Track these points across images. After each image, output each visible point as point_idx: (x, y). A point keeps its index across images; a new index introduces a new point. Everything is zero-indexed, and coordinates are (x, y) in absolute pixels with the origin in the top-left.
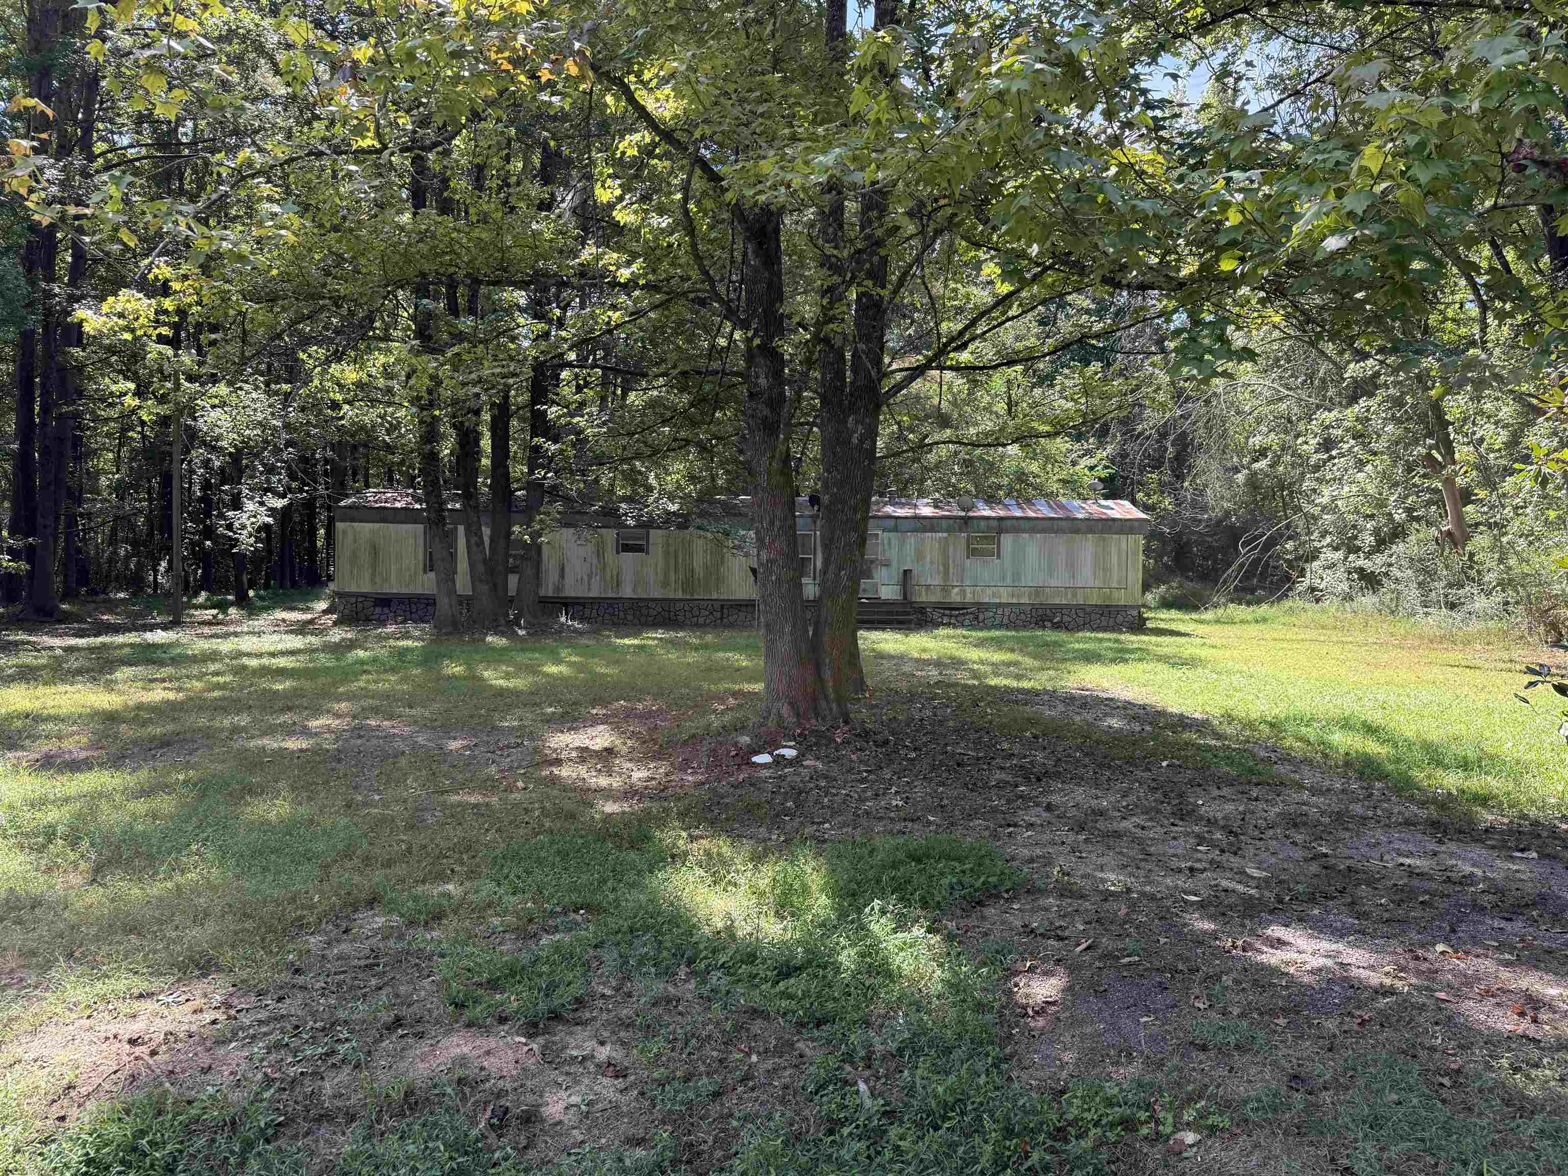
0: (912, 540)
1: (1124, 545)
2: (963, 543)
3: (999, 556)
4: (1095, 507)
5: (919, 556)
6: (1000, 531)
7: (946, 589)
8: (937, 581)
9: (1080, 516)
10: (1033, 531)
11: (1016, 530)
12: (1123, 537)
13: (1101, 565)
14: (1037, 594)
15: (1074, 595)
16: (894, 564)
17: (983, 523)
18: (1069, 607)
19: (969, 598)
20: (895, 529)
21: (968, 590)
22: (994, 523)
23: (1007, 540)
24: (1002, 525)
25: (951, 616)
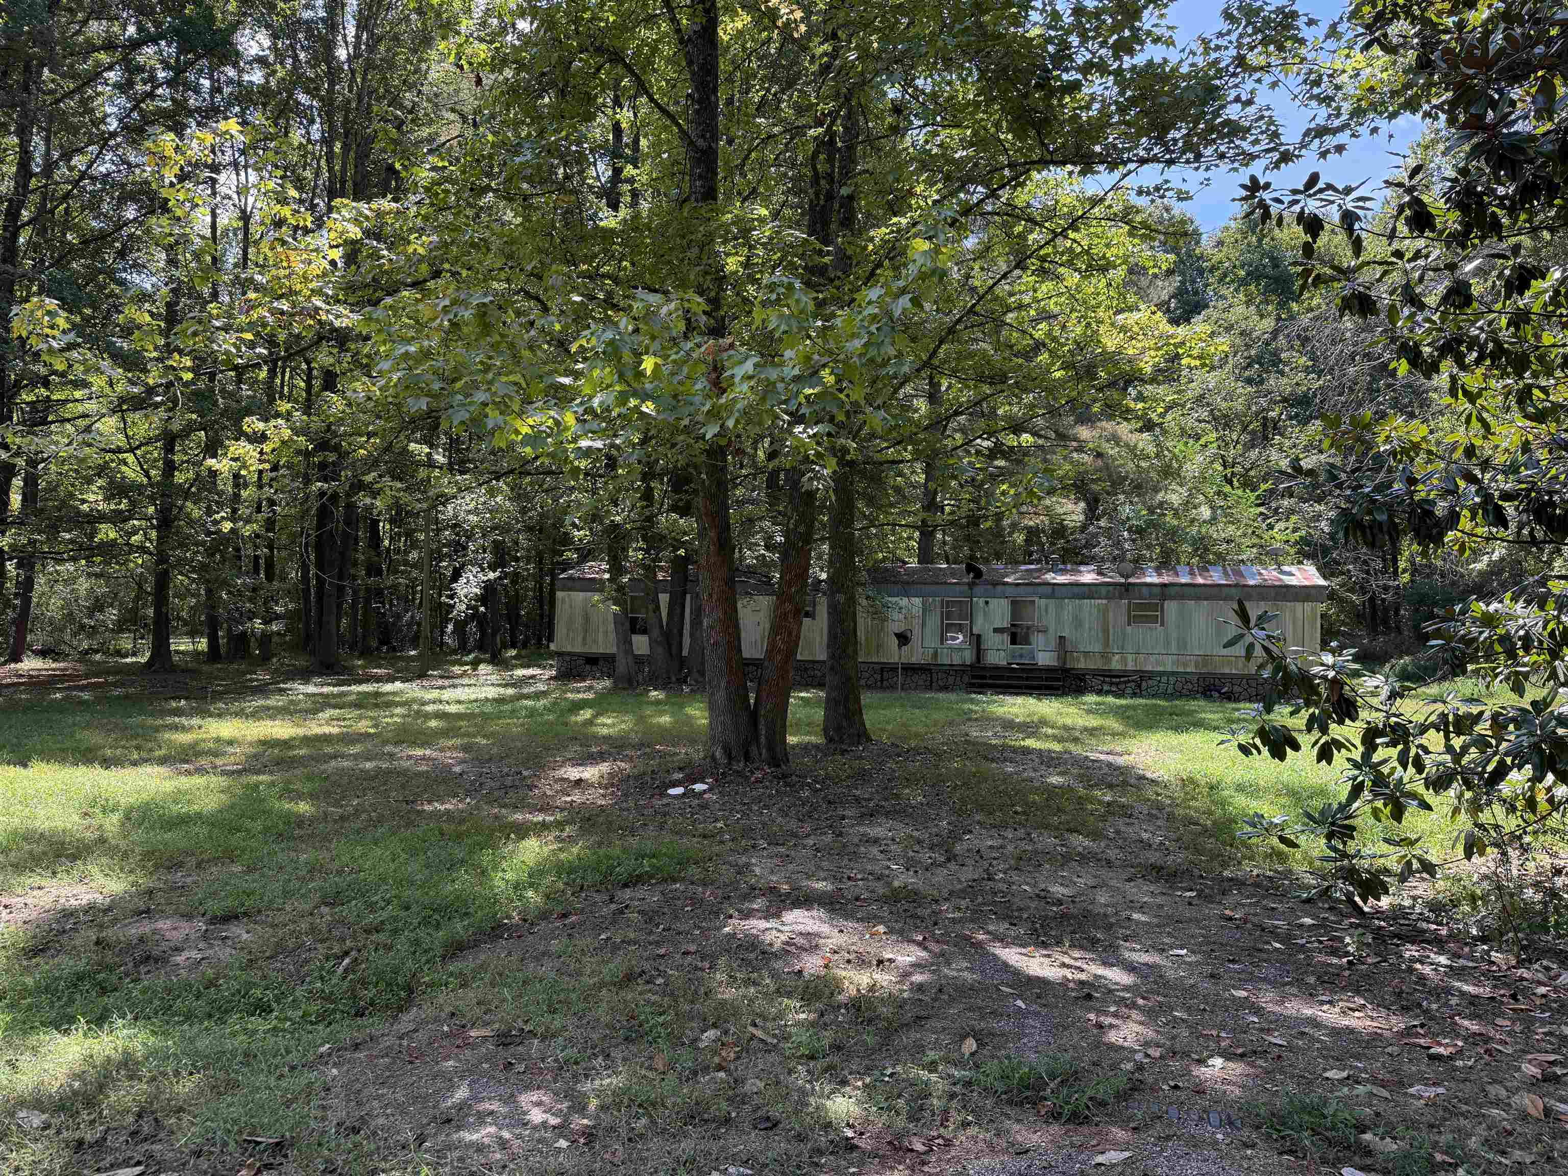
0: (1070, 605)
1: (1299, 614)
2: (1124, 610)
3: (1162, 625)
4: (1275, 573)
5: (1078, 623)
6: (1164, 597)
7: (1105, 656)
8: (1097, 648)
9: (1251, 582)
10: (1198, 598)
11: (1182, 597)
12: (1299, 606)
14: (1205, 664)
16: (1051, 631)
17: (1146, 590)
18: (1241, 677)
19: (1130, 667)
20: (1051, 596)
21: (1130, 657)
22: (1157, 590)
23: (1171, 607)
24: (1169, 592)
25: (1111, 684)
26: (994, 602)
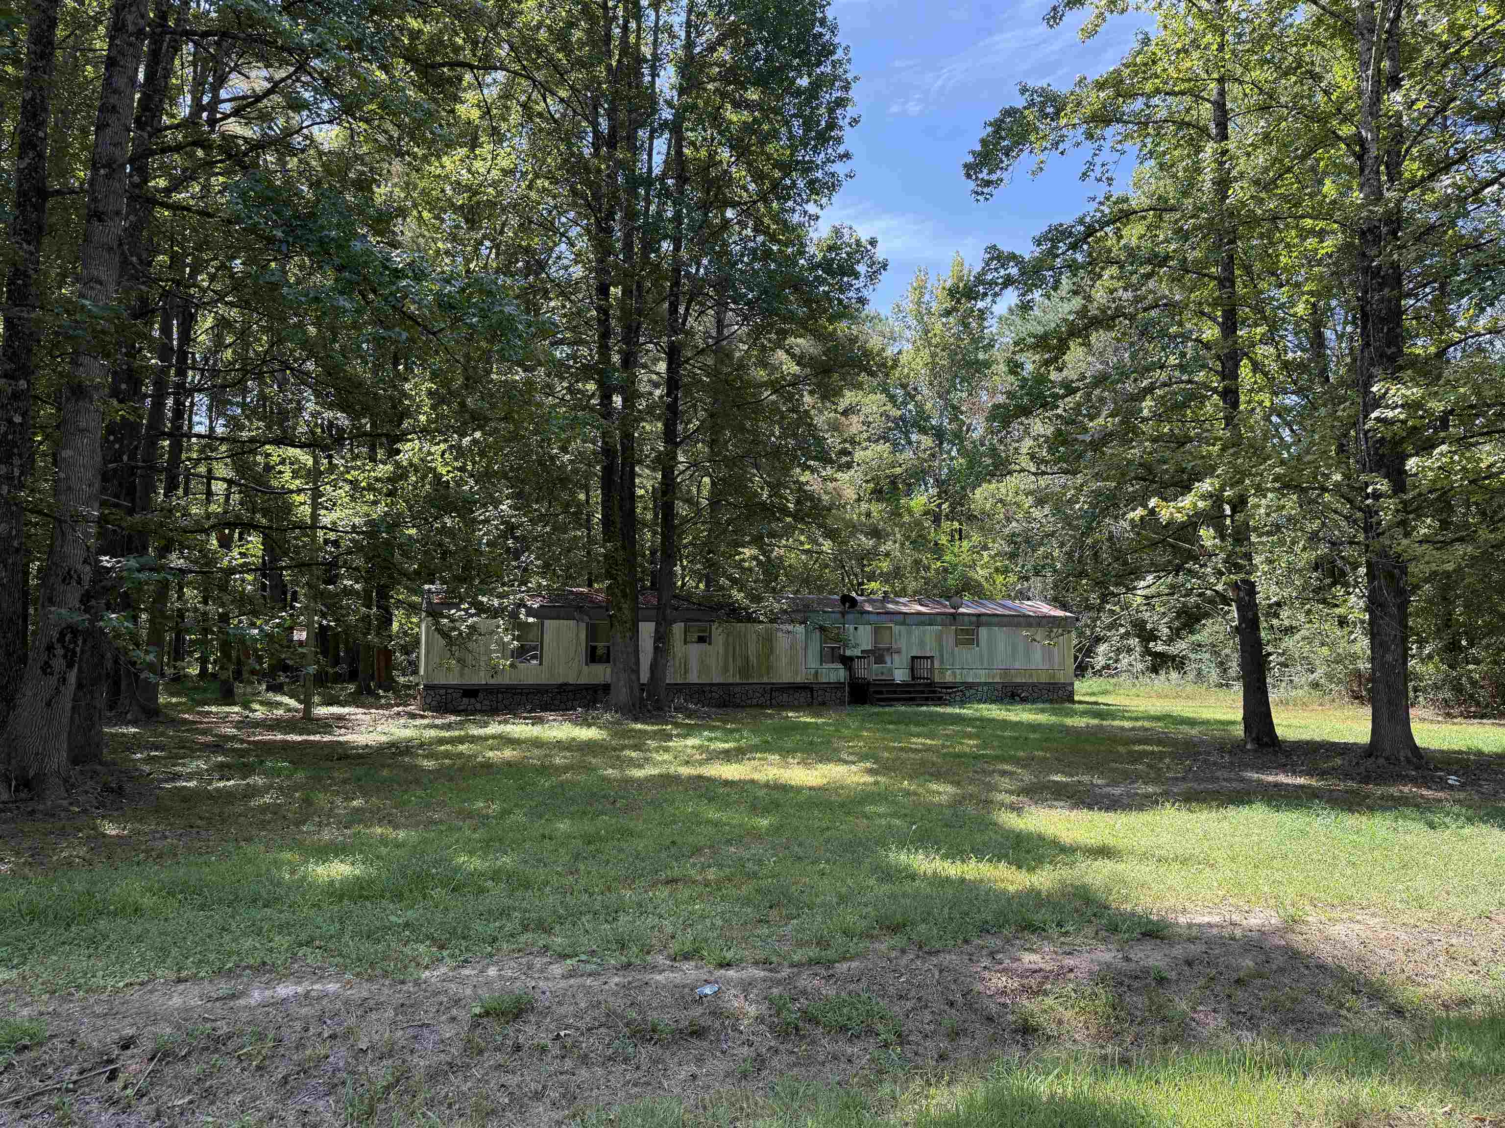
0: (916, 631)
2: (953, 633)
3: (978, 645)
5: (922, 645)
6: (977, 625)
7: (942, 673)
10: (1000, 625)
11: (988, 624)
13: (1048, 653)
14: (1006, 676)
15: (1031, 676)
16: (904, 651)
17: (966, 618)
18: (1027, 685)
19: (958, 679)
20: (903, 623)
21: (957, 672)
22: (974, 619)
23: (983, 632)
24: (979, 620)
25: (946, 694)
26: (861, 628)
